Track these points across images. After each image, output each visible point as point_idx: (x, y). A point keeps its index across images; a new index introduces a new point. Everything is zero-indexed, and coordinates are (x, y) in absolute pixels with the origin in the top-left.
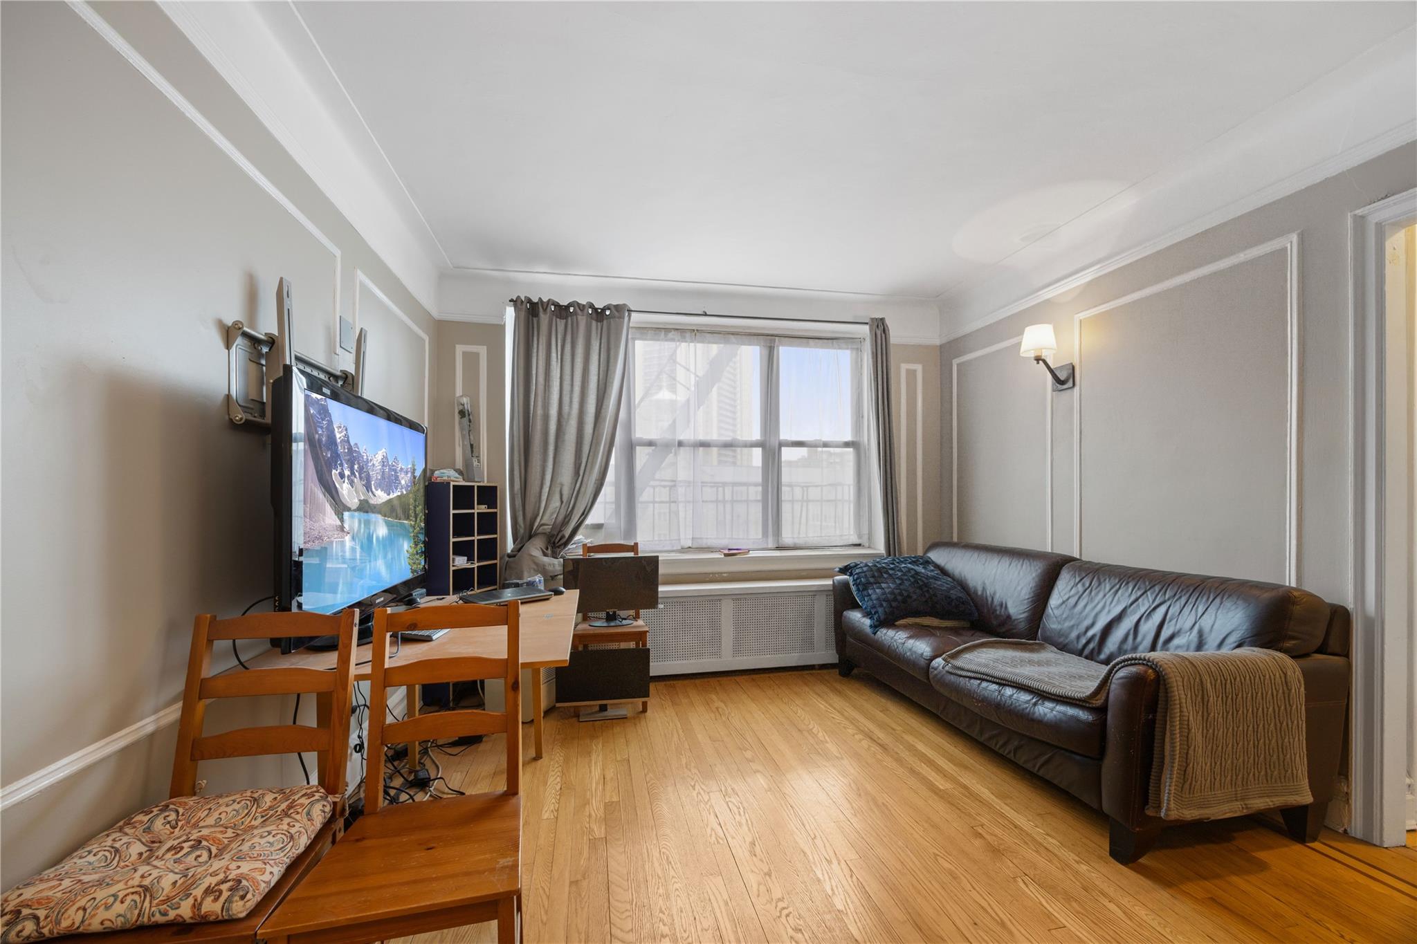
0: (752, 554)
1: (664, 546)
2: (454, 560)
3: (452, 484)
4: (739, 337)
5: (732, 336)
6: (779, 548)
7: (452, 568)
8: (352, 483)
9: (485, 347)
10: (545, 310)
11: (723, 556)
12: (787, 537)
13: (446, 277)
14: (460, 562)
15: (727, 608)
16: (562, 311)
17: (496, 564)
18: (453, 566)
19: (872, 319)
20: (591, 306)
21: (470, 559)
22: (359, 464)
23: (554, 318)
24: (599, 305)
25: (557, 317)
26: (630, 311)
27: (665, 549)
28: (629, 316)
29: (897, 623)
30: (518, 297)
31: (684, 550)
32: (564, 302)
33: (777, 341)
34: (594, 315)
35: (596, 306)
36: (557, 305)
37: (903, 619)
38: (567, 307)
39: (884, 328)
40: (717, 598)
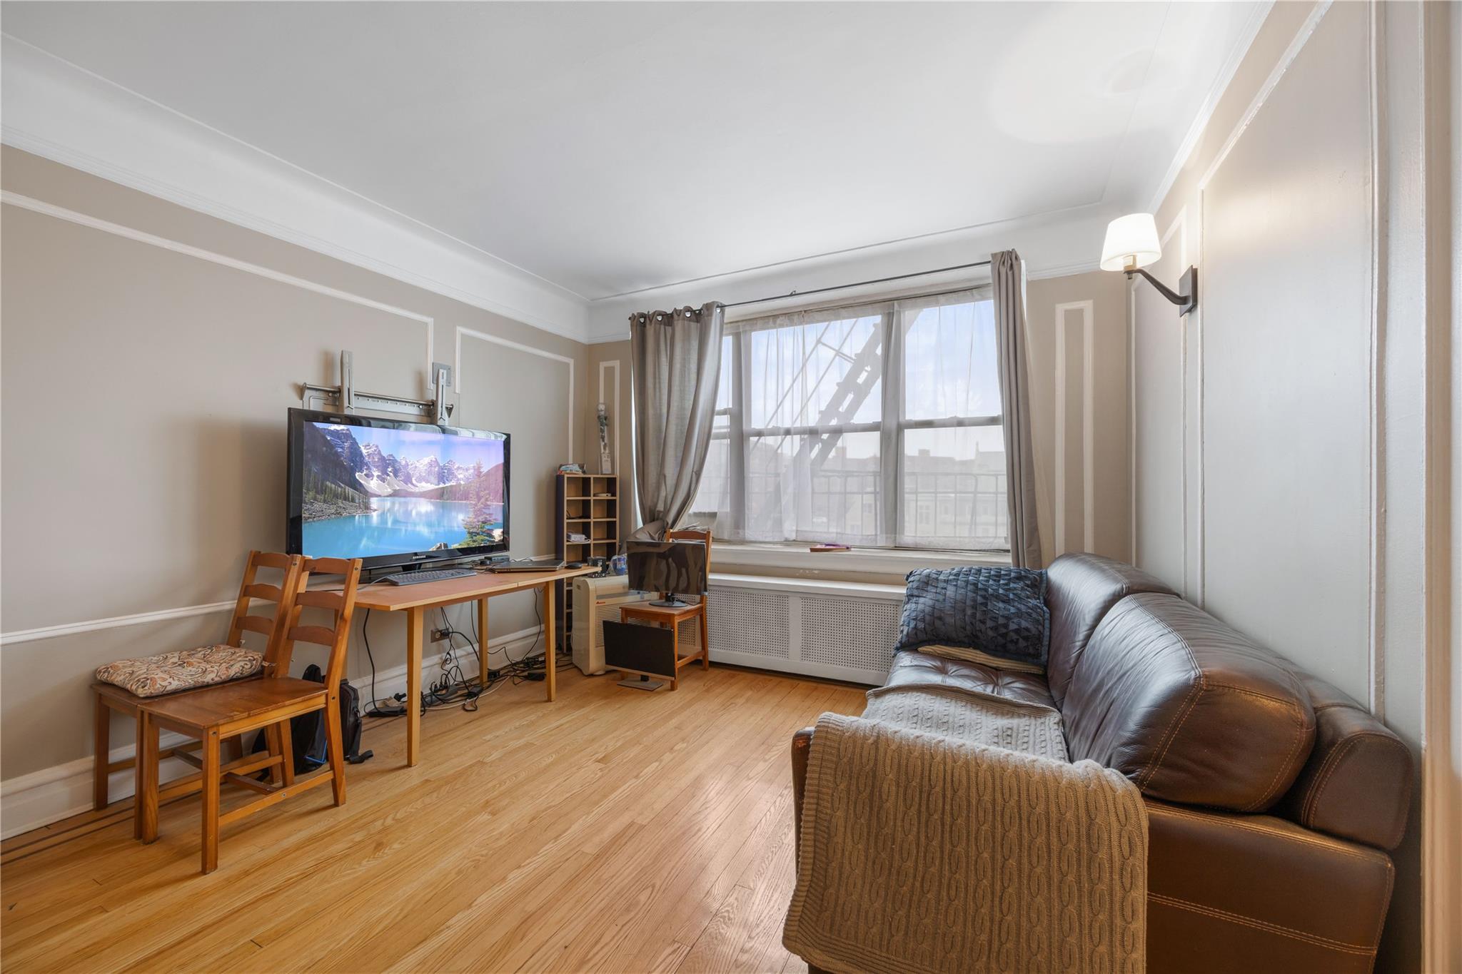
0: (853, 552)
1: (766, 537)
2: (569, 537)
3: (566, 476)
4: (850, 309)
5: (843, 310)
6: (897, 548)
7: (566, 543)
8: (383, 480)
9: (618, 361)
10: (651, 321)
11: (809, 551)
12: (908, 537)
13: (593, 309)
14: (578, 539)
15: (795, 606)
16: (669, 319)
17: (615, 543)
18: (568, 541)
19: (994, 255)
20: (688, 309)
21: (588, 537)
22: (393, 467)
23: (662, 327)
24: (696, 307)
25: (665, 325)
26: (722, 307)
27: (767, 540)
28: (723, 312)
29: (920, 649)
30: (633, 314)
31: (787, 542)
32: (669, 311)
33: (896, 305)
34: (694, 317)
35: (694, 309)
36: (664, 315)
37: (929, 645)
38: (672, 314)
39: (1012, 265)
40: (783, 594)
